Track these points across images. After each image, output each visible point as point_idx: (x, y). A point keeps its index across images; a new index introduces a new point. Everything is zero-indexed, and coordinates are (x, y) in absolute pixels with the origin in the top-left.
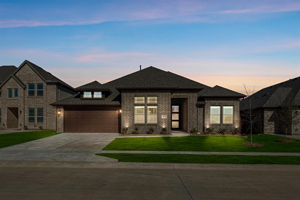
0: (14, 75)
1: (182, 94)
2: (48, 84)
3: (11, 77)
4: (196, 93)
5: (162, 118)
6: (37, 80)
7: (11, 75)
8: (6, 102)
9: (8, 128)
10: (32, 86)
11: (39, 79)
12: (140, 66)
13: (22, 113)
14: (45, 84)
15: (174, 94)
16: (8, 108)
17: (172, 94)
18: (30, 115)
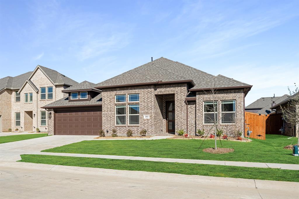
0: (29, 80)
1: (168, 89)
2: (56, 86)
3: (27, 82)
4: (184, 86)
5: (145, 118)
6: (48, 83)
7: (27, 81)
8: (24, 106)
9: (25, 130)
10: (43, 90)
11: (49, 83)
12: (152, 58)
13: (36, 116)
14: (54, 87)
15: (158, 90)
16: (25, 111)
17: (155, 90)
18: (42, 118)
